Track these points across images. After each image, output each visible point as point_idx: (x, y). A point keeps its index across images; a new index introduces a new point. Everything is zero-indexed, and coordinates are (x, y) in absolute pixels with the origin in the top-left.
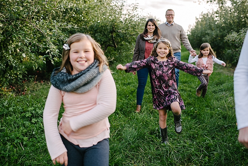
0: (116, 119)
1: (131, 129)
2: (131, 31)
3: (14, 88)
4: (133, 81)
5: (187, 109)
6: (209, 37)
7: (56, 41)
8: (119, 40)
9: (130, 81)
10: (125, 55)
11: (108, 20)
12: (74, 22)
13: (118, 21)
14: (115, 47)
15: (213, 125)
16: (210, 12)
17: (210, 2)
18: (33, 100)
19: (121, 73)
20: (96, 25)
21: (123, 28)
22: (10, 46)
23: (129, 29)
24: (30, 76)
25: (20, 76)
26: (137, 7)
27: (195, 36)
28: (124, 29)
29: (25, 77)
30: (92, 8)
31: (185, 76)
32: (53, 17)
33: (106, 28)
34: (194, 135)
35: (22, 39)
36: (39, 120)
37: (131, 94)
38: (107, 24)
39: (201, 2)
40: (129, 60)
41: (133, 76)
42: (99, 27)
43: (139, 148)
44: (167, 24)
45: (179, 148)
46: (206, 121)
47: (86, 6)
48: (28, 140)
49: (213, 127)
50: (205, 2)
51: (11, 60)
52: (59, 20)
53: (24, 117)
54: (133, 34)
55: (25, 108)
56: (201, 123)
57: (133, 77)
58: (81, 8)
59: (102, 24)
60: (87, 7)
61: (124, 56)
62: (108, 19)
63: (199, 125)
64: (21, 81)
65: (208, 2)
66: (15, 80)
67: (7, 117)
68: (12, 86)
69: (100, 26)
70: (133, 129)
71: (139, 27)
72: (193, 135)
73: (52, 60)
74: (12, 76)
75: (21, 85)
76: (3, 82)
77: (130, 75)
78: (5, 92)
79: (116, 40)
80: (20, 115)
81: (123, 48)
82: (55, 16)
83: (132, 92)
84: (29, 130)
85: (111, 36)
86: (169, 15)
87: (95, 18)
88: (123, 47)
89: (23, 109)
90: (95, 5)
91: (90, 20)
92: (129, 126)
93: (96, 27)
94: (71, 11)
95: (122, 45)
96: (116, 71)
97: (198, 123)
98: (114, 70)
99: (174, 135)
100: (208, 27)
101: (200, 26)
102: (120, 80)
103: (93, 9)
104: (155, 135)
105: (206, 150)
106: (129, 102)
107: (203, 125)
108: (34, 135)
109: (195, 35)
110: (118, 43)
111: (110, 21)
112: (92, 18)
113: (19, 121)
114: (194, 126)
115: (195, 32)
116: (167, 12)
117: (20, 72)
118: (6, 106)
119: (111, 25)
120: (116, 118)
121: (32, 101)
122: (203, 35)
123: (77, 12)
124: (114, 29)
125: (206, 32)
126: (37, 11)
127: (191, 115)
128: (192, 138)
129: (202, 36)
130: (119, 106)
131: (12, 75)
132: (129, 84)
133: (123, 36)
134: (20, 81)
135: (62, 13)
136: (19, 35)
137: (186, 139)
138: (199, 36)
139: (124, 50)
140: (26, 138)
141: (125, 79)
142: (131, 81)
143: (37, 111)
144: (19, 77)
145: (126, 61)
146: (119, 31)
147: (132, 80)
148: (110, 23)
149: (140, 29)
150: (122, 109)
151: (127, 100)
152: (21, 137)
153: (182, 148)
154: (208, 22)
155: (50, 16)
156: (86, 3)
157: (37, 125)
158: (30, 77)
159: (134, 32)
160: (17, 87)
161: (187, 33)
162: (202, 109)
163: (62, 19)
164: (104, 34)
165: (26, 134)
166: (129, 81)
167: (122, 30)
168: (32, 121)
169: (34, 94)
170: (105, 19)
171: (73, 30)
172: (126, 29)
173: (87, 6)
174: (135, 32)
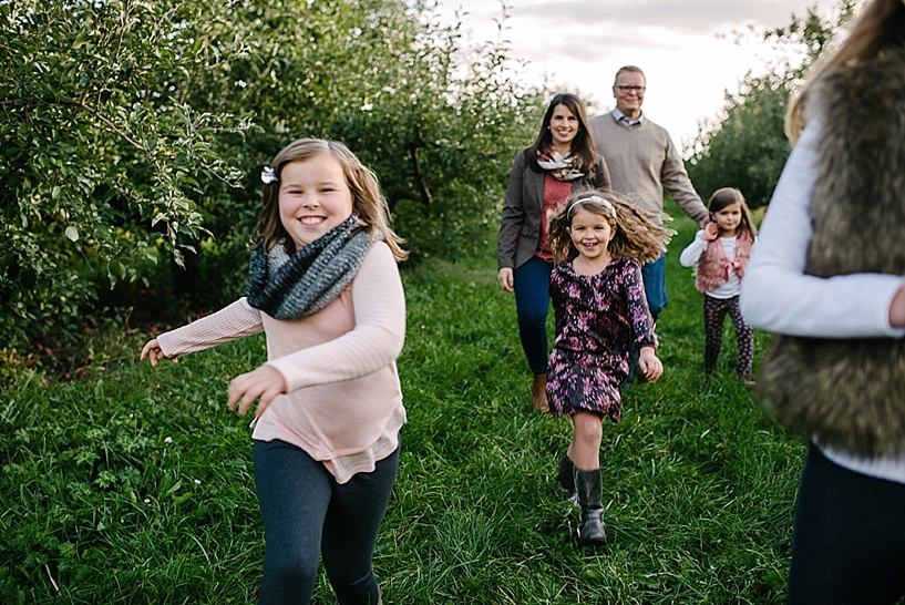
0: (417, 473)
1: (471, 512)
2: (482, 141)
3: (49, 351)
4: (491, 325)
5: (688, 433)
6: (774, 162)
7: (191, 180)
8: (441, 176)
9: (479, 326)
10: (461, 229)
11: (398, 104)
12: (274, 108)
13: (434, 106)
14: (425, 199)
15: (786, 498)
16: (776, 73)
17: (775, 37)
18: (110, 400)
19: (447, 298)
20: (354, 121)
21: (454, 132)
22: (24, 200)
23: (476, 136)
24: (107, 309)
25: (69, 310)
26: (506, 55)
27: (723, 158)
28: (456, 136)
29: (88, 313)
30: (342, 60)
31: (685, 307)
32: (197, 91)
33: (391, 131)
34: (710, 539)
35: (63, 172)
36: (124, 478)
37: (479, 377)
38: (396, 118)
39: (742, 35)
40: (476, 248)
41: (489, 307)
42: (364, 130)
43: (496, 589)
44: (622, 119)
45: (653, 590)
46: (757, 481)
47: (316, 51)
48: (75, 556)
49: (785, 504)
50: (757, 35)
51: (28, 250)
52: (216, 102)
53: (67, 467)
54: (489, 153)
55: (78, 430)
56: (740, 487)
57: (490, 313)
58: (298, 58)
59: (374, 116)
60: (321, 55)
61: (458, 234)
62: (399, 99)
63: (731, 496)
64: (73, 326)
65: (768, 35)
66: (50, 324)
67: (8, 463)
68: (44, 346)
69: (367, 125)
70: (478, 513)
71: (512, 128)
72: (707, 536)
73: (176, 252)
74: (42, 308)
75: (76, 341)
76: (7, 330)
77: (480, 304)
78: (12, 367)
79: (430, 174)
80: (56, 457)
81: (456, 203)
82: (202, 88)
83: (484, 368)
84: (84, 517)
85: (409, 160)
86: (626, 87)
87: (350, 94)
88: (454, 200)
89: (68, 434)
90: (350, 49)
91: (333, 102)
92: (462, 501)
93: (354, 127)
94: (262, 71)
95: (451, 194)
96: (429, 288)
97: (729, 490)
98: (422, 287)
99: (636, 536)
100: (771, 126)
101: (738, 124)
102: (443, 325)
103: (343, 63)
104: (562, 535)
105: (756, 596)
106: (469, 406)
107: (746, 496)
108: (101, 537)
109: (720, 154)
110: (435, 186)
111: (405, 105)
112: (341, 95)
113: (48, 479)
114: (712, 502)
115: (723, 145)
116: (621, 75)
117: (69, 294)
118: (8, 421)
119: (410, 119)
120: (415, 467)
121: (107, 403)
122: (751, 157)
123: (285, 72)
124: (421, 134)
125: (764, 145)
126: (119, 69)
127: (703, 458)
128: (703, 548)
129: (748, 160)
130: (433, 421)
131: (42, 305)
132: (474, 337)
133: (454, 160)
134: (69, 327)
135: (228, 78)
136: (54, 161)
137: (680, 553)
138: (735, 161)
139: (460, 213)
140: (67, 548)
141: (459, 318)
142: (481, 327)
143: (120, 441)
144: (66, 313)
145: (464, 251)
146: (438, 142)
147: (486, 323)
148: (407, 112)
149: (514, 134)
150: (443, 434)
151: (464, 400)
152: (51, 542)
153: (661, 589)
154: (769, 106)
155: (184, 87)
156: (319, 41)
157: (115, 497)
158: (107, 312)
159: (495, 146)
160: (60, 350)
161: (694, 147)
162: (744, 433)
163: (228, 98)
164: (385, 152)
165: (71, 531)
166: (475, 327)
167: (451, 137)
168: (97, 481)
169: (117, 375)
170: (390, 99)
171: (270, 139)
172: (465, 134)
173: (321, 51)
174: (498, 144)
